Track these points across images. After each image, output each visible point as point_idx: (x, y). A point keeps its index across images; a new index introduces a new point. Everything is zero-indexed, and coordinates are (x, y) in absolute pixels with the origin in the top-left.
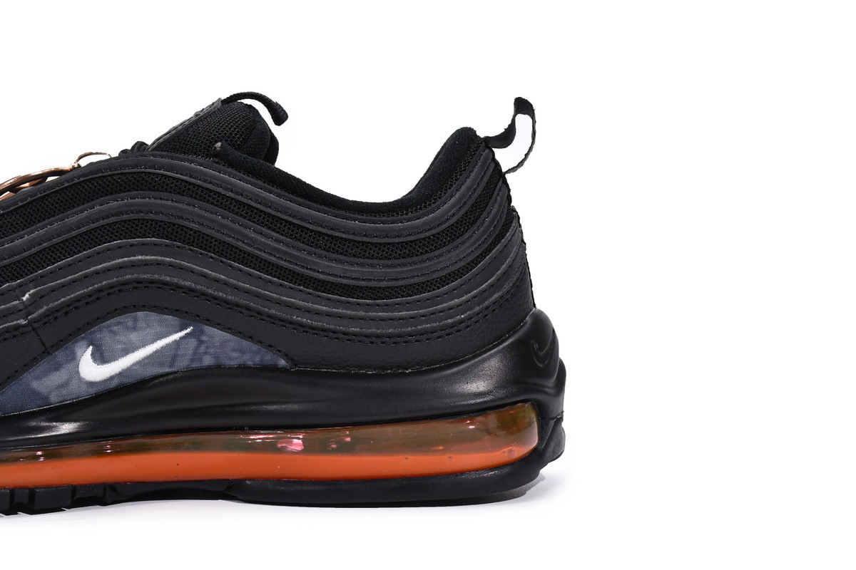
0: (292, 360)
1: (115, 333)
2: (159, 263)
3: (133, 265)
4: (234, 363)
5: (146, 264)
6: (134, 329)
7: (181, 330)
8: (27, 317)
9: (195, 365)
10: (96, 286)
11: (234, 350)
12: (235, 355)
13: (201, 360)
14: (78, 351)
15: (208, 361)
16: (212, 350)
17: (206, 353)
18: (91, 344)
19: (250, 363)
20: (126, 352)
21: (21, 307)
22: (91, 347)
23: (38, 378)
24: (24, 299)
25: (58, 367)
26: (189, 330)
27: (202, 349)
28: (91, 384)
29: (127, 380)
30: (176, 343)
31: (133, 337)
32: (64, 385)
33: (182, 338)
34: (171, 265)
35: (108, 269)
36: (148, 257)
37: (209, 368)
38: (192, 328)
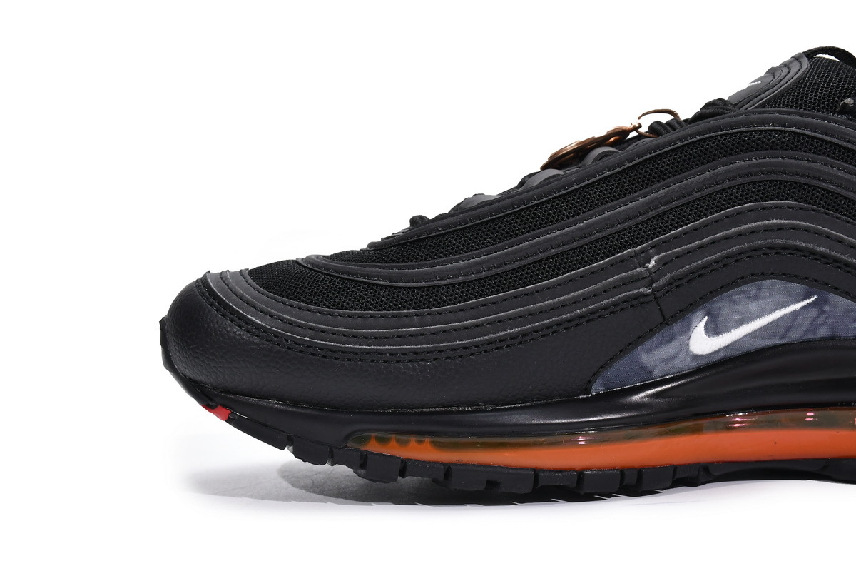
1: (735, 303)
2: (794, 228)
3: (767, 229)
4: (851, 334)
5: (780, 228)
6: (756, 298)
7: (803, 300)
8: (651, 285)
9: (809, 336)
10: (725, 252)
11: (855, 321)
13: (815, 331)
14: (694, 322)
15: (823, 332)
16: (830, 321)
17: (823, 324)
18: (708, 314)
20: (741, 322)
21: (646, 274)
22: (706, 318)
23: (648, 351)
24: (650, 266)
25: (670, 340)
26: (812, 299)
27: (821, 319)
28: (697, 357)
29: (732, 353)
30: (796, 313)
31: (753, 307)
32: (673, 358)
33: (802, 308)
34: (807, 230)
35: (740, 234)
36: (782, 221)
37: (823, 339)
38: (816, 297)
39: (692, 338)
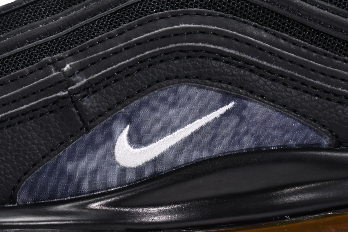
0: (337, 137)
1: (155, 110)
2: (203, 32)
3: (178, 34)
4: (275, 144)
5: (189, 32)
6: (174, 105)
7: (223, 105)
8: (67, 88)
9: (234, 149)
10: (138, 56)
11: (276, 128)
12: (277, 133)
13: (240, 142)
14: (116, 130)
15: (248, 143)
17: (246, 133)
18: (129, 121)
19: (292, 143)
20: (165, 132)
21: (62, 78)
22: (128, 126)
23: (73, 159)
24: (65, 69)
25: (94, 148)
26: (231, 105)
27: (244, 127)
28: (125, 170)
30: (217, 122)
31: (173, 114)
32: (99, 169)
33: (222, 116)
34: (215, 33)
35: (151, 39)
36: (192, 26)
37: (249, 152)
38: (233, 103)
39: (116, 147)
